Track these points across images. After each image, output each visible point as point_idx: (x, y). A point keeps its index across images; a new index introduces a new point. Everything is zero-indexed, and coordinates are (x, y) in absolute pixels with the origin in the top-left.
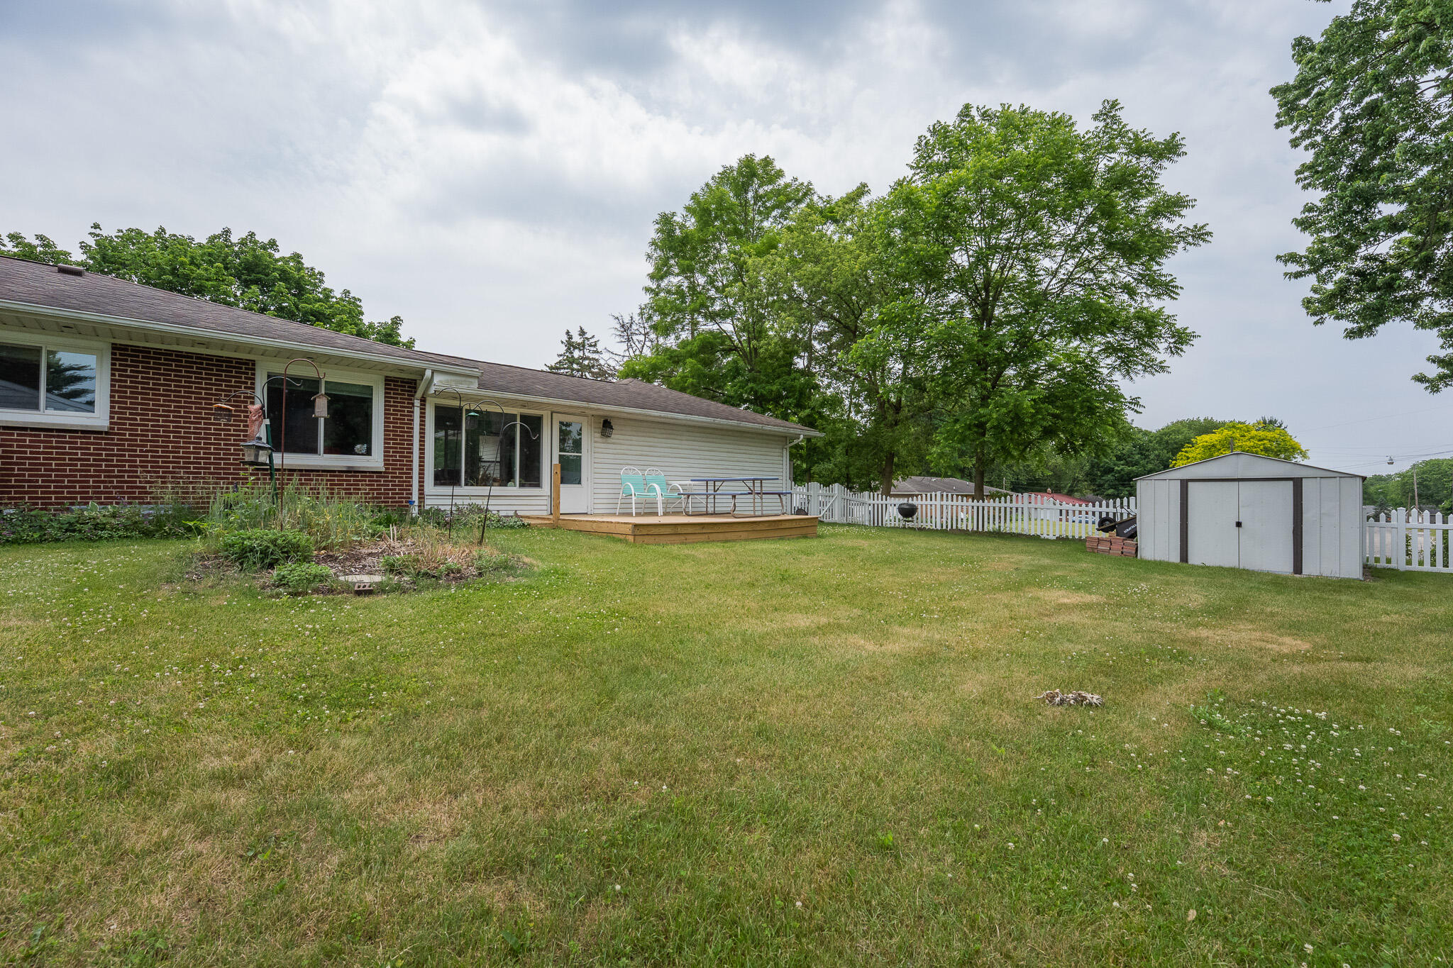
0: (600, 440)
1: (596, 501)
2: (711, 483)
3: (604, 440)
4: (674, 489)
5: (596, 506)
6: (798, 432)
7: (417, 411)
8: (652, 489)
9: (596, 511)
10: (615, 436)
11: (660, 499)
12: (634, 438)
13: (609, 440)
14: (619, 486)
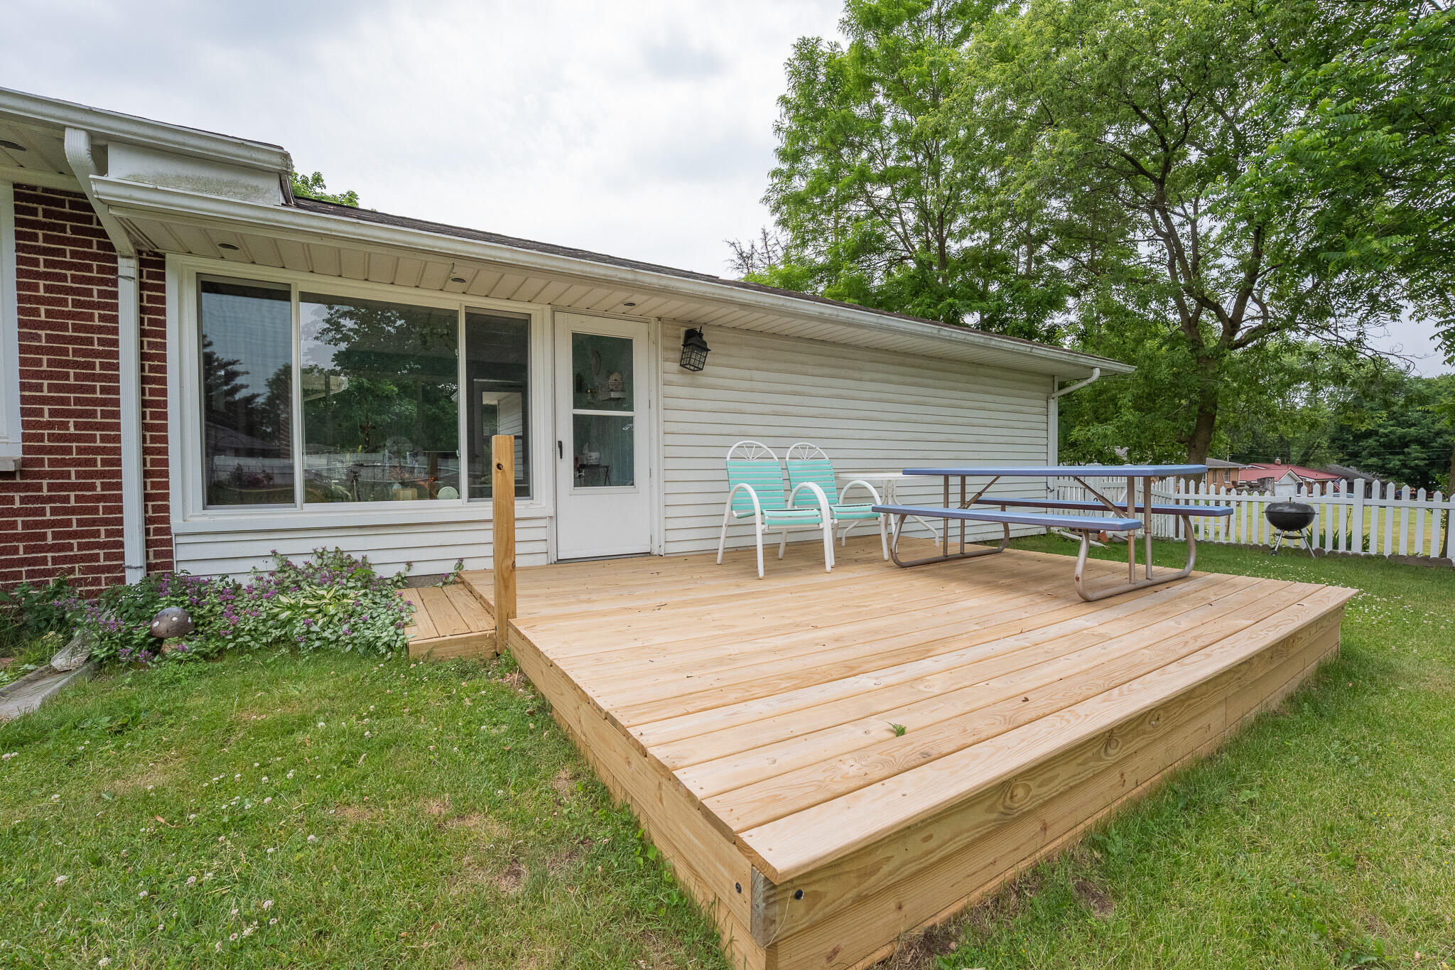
0: (677, 378)
1: (671, 524)
2: (954, 481)
3: (688, 379)
4: (858, 495)
5: (672, 536)
6: (1092, 362)
7: (128, 295)
8: (808, 501)
9: (673, 548)
10: (714, 367)
11: (827, 525)
12: (756, 374)
13: (700, 378)
14: (724, 486)
